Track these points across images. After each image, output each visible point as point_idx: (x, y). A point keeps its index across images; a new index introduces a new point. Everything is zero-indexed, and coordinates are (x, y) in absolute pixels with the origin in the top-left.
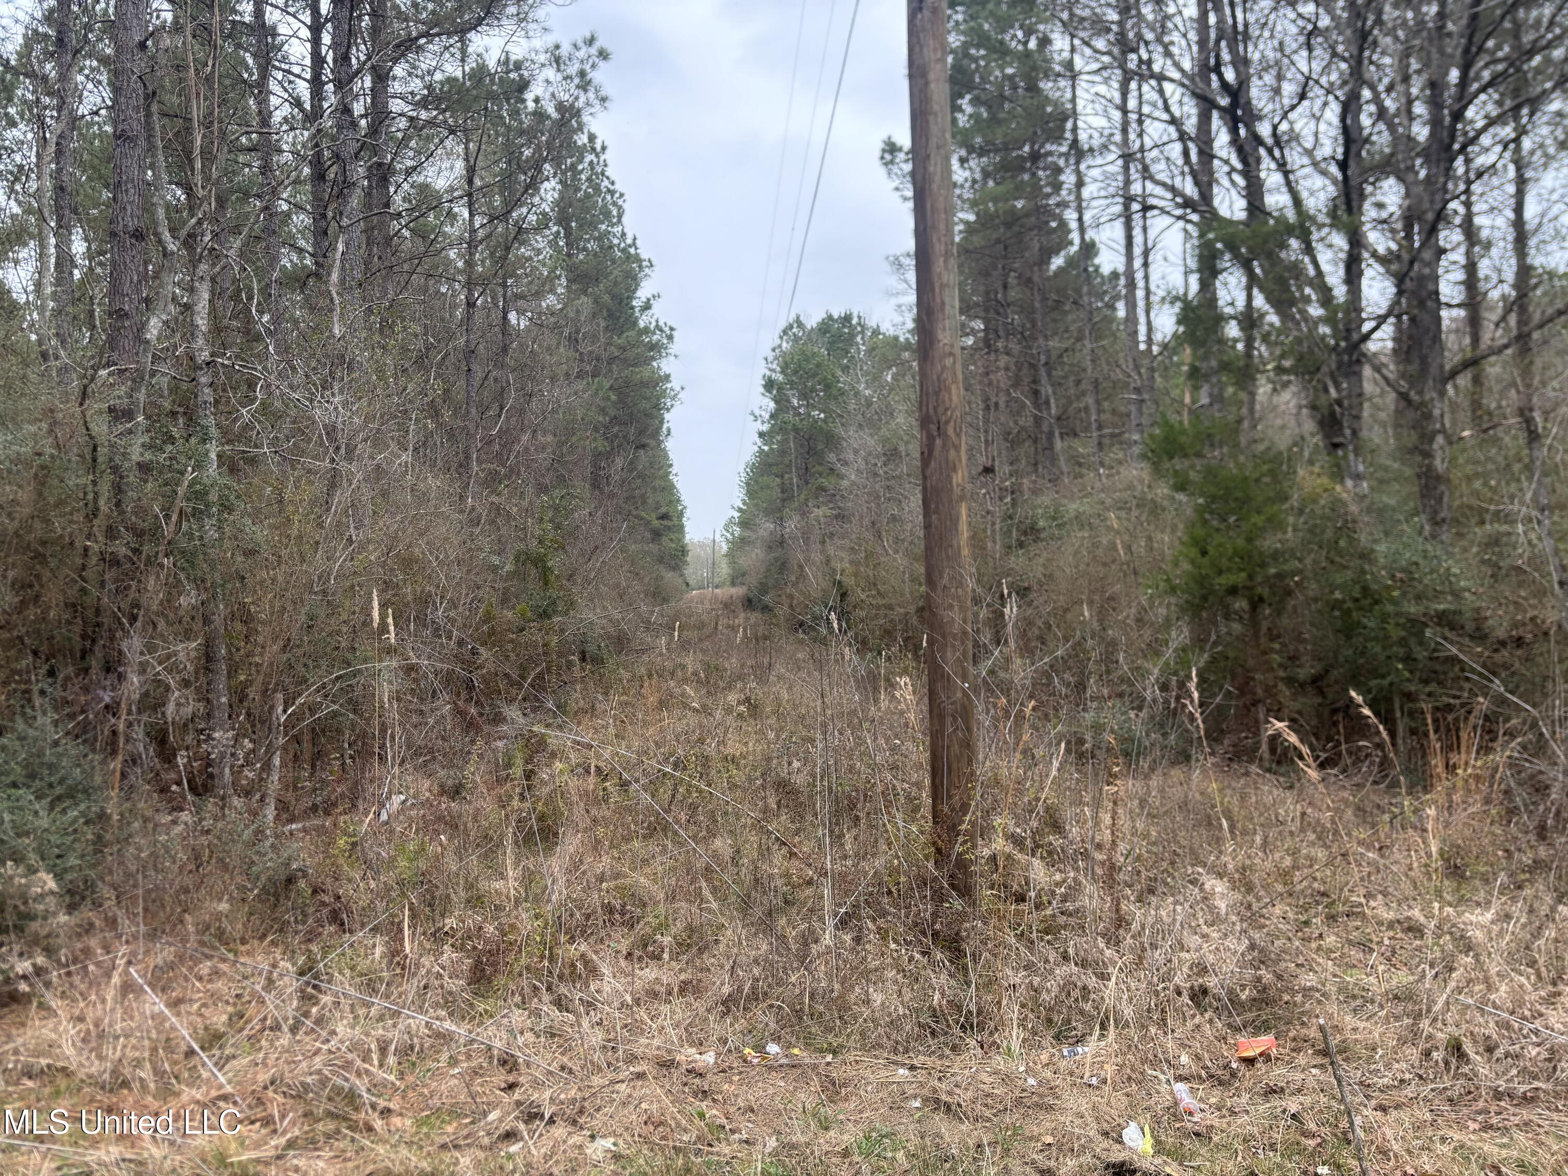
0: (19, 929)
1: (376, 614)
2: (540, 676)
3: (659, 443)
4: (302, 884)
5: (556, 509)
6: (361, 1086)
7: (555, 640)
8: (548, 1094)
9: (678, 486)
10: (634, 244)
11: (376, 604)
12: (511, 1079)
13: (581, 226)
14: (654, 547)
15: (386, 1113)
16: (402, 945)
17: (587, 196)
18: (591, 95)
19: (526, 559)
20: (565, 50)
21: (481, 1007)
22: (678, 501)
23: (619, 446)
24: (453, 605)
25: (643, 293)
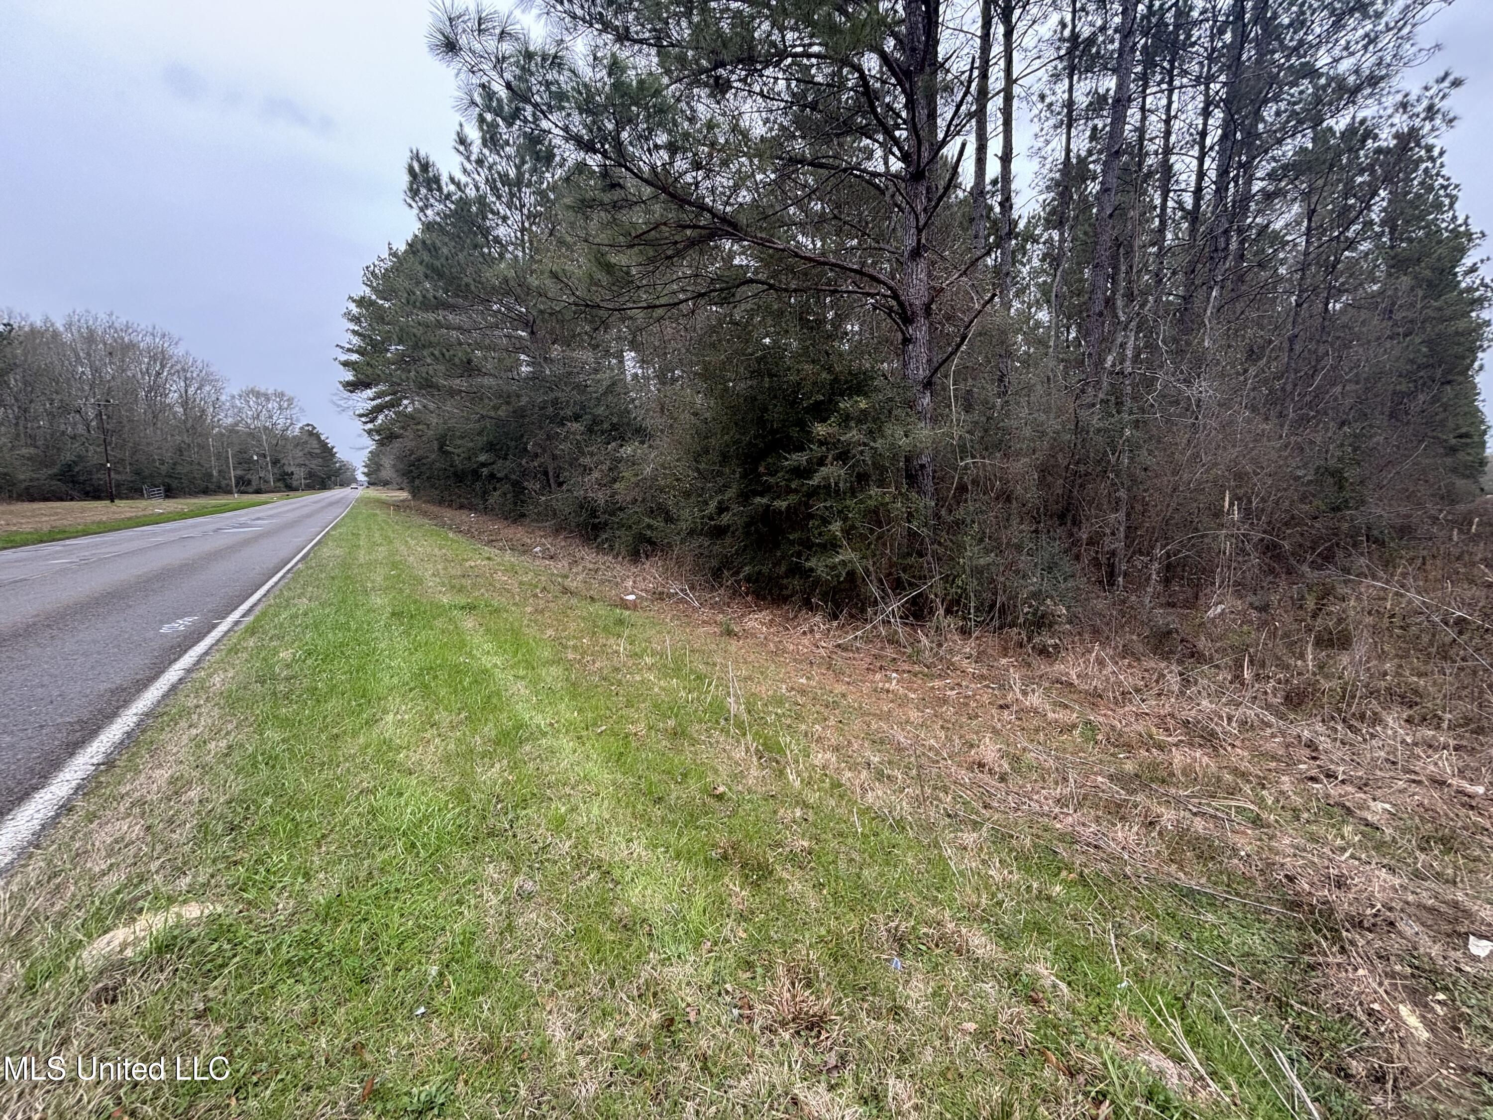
0: (1050, 626)
1: (1227, 504)
2: (1328, 549)
3: (1467, 376)
4: (1175, 636)
5: (1355, 436)
6: (1219, 730)
7: (1345, 526)
8: (1341, 769)
9: (1484, 410)
10: (1466, 223)
11: (1227, 499)
12: (1314, 754)
13: (1407, 222)
14: (1449, 460)
15: (1234, 746)
16: (1243, 672)
17: (1418, 196)
18: (1438, 122)
19: (1324, 472)
20: (1412, 98)
21: (1292, 717)
22: (1483, 422)
23: (1424, 384)
24: (1263, 500)
25: (1468, 261)
